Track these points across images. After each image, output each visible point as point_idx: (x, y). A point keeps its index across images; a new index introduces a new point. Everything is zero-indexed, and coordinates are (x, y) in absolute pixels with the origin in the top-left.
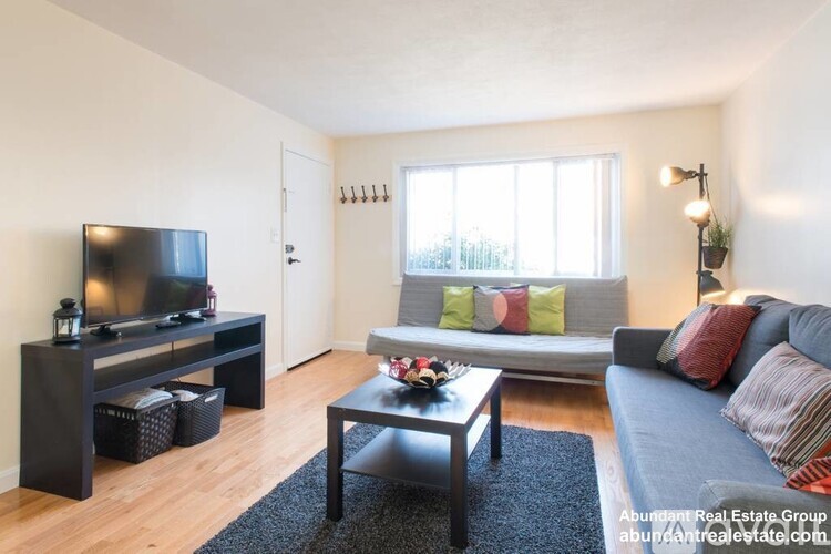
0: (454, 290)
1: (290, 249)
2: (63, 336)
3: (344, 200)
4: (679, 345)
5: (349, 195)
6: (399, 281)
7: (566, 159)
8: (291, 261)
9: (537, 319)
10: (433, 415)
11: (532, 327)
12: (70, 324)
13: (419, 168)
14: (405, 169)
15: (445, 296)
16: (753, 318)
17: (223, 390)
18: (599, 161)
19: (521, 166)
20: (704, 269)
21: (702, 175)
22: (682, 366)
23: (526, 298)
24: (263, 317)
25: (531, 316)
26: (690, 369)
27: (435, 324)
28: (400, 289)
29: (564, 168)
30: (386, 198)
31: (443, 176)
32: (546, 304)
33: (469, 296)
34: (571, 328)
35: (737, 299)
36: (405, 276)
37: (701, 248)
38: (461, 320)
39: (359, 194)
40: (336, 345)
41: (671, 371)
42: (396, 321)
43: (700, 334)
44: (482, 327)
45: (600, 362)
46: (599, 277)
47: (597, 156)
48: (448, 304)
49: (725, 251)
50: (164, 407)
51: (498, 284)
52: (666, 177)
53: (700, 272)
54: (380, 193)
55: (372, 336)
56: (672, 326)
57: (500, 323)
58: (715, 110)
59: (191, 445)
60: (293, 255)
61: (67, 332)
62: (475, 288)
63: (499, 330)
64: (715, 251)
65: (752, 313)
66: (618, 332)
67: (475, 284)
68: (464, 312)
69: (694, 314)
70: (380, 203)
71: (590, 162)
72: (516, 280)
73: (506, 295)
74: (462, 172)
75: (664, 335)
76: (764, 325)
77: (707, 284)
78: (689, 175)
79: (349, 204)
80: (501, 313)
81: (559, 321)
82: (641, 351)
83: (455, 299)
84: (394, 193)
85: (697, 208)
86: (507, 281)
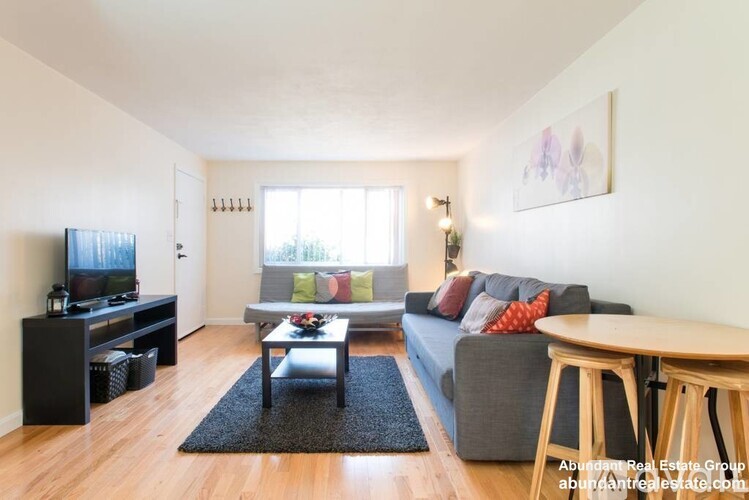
0: (301, 276)
1: (180, 247)
2: (57, 311)
3: (215, 209)
4: (438, 300)
5: (219, 205)
6: (260, 270)
7: (372, 188)
8: (180, 256)
9: (356, 292)
10: (320, 339)
11: (353, 299)
12: (62, 301)
13: (274, 188)
14: (264, 188)
15: (295, 280)
16: (472, 282)
17: (156, 349)
18: (392, 191)
19: (345, 191)
20: (448, 259)
21: (448, 203)
22: (440, 310)
23: (349, 279)
24: (176, 297)
25: (353, 291)
26: (444, 311)
27: (289, 300)
28: (261, 276)
29: (372, 194)
30: (249, 209)
31: (291, 194)
32: (361, 283)
33: (312, 280)
34: (377, 298)
35: (465, 274)
36: (264, 267)
37: (447, 246)
38: (307, 296)
39: (228, 205)
40: (207, 321)
41: (435, 314)
42: (259, 299)
43: (448, 292)
44: (323, 300)
45: (398, 315)
46: (391, 265)
47: (392, 187)
48: (297, 286)
49: (458, 248)
50: (122, 362)
51: (331, 271)
52: (430, 204)
53: (446, 261)
54: (245, 205)
55: (248, 310)
56: (435, 290)
57: (334, 295)
58: (454, 164)
59: (139, 389)
60: (182, 252)
61: (60, 308)
62: (316, 273)
63: (333, 301)
64: (454, 248)
65: (471, 279)
66: (408, 295)
67: (316, 271)
68: (309, 290)
69: (444, 285)
70: (245, 212)
71: (387, 190)
72: (342, 268)
73: (337, 278)
74: (304, 192)
75: (431, 295)
76: (476, 285)
77: (450, 267)
78: (441, 202)
79: (219, 212)
80: (334, 290)
81: (369, 293)
82: (420, 304)
83: (302, 282)
84: (256, 206)
85: (445, 223)
86: (337, 269)
